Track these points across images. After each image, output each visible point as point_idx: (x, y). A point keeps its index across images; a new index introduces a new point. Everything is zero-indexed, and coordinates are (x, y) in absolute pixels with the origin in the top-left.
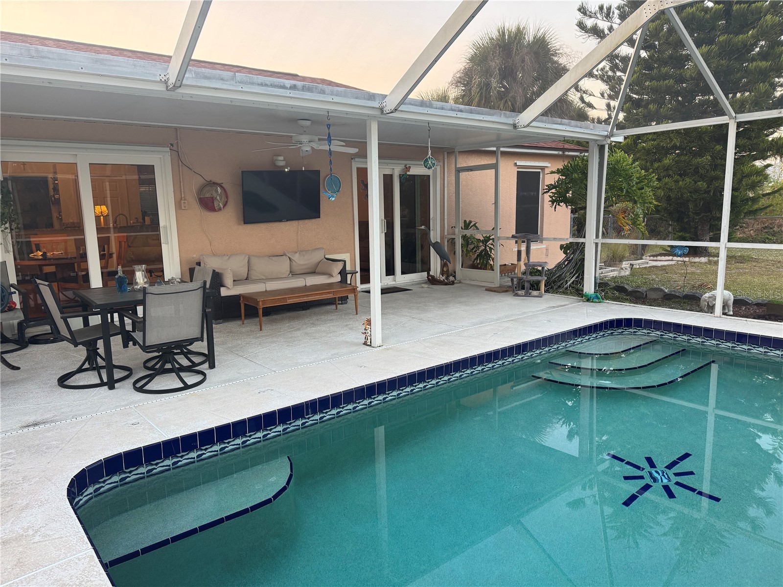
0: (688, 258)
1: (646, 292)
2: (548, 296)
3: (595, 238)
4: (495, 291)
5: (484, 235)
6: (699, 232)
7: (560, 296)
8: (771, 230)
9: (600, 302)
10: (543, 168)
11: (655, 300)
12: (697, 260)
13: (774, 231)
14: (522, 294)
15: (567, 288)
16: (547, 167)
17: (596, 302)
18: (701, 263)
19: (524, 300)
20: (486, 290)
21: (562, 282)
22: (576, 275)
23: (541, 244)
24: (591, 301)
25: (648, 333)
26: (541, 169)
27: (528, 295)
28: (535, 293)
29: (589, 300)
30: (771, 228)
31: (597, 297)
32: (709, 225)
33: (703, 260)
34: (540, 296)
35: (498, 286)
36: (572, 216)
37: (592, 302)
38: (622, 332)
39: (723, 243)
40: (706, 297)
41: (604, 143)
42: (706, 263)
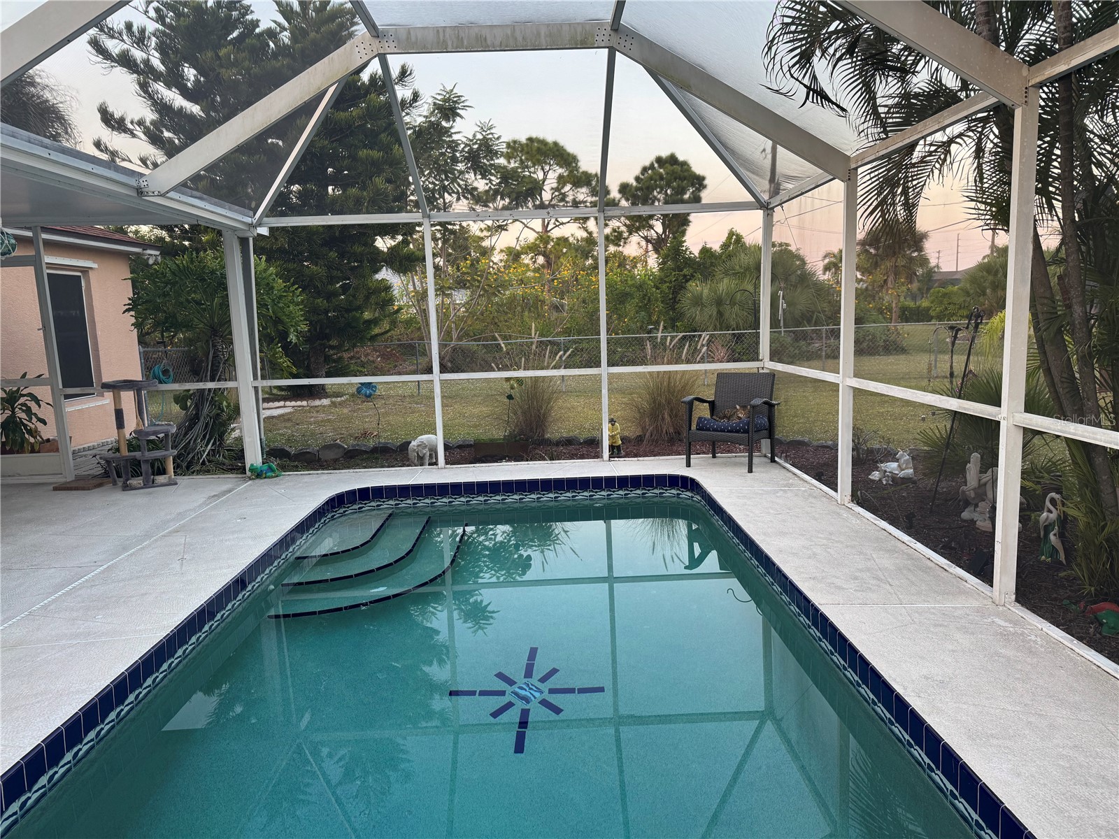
0: (306, 402)
1: (318, 451)
2: (184, 481)
3: (252, 380)
4: (77, 489)
5: (7, 390)
6: (312, 366)
7: (203, 477)
8: (359, 360)
9: (277, 476)
10: (85, 271)
11: (335, 461)
12: (317, 403)
13: (362, 361)
14: (140, 484)
15: (203, 463)
16: (91, 268)
17: (272, 477)
18: (324, 406)
19: (150, 494)
20: (55, 489)
21: (191, 456)
22: (212, 441)
23: (101, 398)
24: (264, 476)
25: (378, 506)
26: (81, 272)
27: (150, 484)
28: (161, 479)
29: (258, 475)
30: (359, 358)
31: (271, 469)
32: (323, 357)
33: (326, 402)
34: (172, 483)
35: (74, 479)
36: (142, 350)
37: (265, 478)
38: (345, 512)
39: (436, 375)
40: (414, 446)
41: (248, 234)
42: (330, 406)
